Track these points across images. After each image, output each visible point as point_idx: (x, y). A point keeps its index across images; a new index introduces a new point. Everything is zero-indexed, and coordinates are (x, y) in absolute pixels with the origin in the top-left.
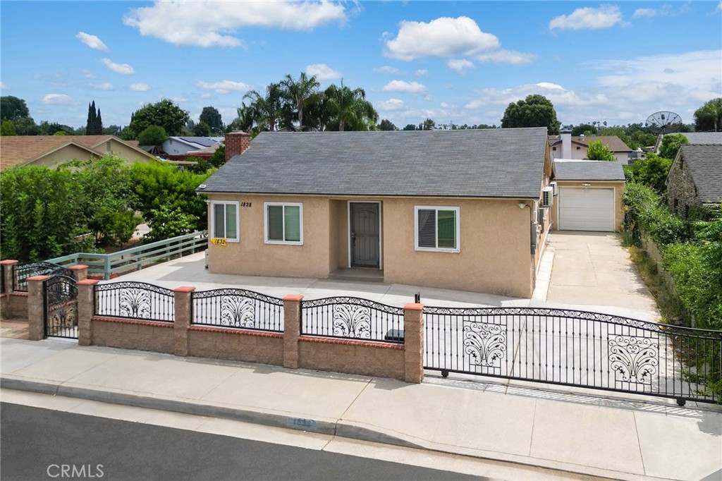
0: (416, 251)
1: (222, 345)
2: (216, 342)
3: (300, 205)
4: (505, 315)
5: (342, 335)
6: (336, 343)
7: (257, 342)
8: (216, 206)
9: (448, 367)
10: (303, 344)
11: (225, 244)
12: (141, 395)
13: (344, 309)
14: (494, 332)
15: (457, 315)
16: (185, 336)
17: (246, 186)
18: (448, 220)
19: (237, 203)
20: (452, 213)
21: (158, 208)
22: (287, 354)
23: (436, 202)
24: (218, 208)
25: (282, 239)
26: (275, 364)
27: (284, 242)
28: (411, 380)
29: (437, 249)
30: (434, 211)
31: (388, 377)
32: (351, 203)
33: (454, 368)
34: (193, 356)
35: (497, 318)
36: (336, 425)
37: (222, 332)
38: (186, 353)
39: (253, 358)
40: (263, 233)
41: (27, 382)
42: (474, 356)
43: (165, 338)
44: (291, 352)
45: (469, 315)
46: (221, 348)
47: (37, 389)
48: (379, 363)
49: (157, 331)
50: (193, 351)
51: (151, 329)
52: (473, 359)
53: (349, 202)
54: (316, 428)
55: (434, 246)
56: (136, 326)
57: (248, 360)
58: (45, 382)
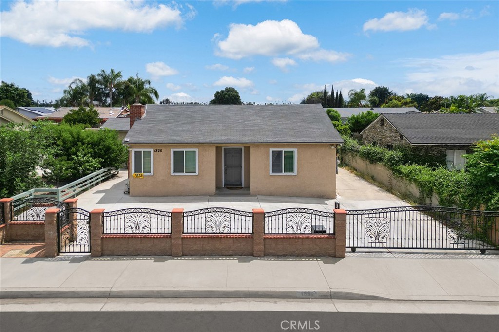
0: (271, 175)
1: (208, 246)
2: (203, 244)
3: (196, 150)
4: (390, 212)
5: (292, 232)
6: (290, 238)
7: (233, 242)
8: (136, 153)
9: (355, 246)
10: (267, 240)
11: (142, 177)
12: (181, 289)
13: (294, 215)
14: (383, 222)
15: (361, 214)
16: (180, 242)
17: (157, 139)
18: (290, 157)
19: (152, 150)
20: (292, 152)
21: (75, 154)
22: (256, 248)
23: (283, 147)
24: (138, 154)
25: (183, 172)
26: (247, 255)
27: (185, 174)
28: (340, 256)
29: (283, 173)
30: (282, 151)
31: (324, 256)
32: (224, 148)
33: (359, 246)
34: (186, 255)
35: (385, 214)
36: (331, 292)
37: (208, 237)
38: (181, 254)
39: (231, 252)
40: (170, 169)
41: (81, 291)
42: (371, 237)
43: (163, 245)
44: (259, 247)
45: (368, 214)
46: (207, 248)
47: (91, 295)
48: (318, 248)
49: (156, 241)
50: (185, 252)
51: (152, 240)
52: (370, 239)
53: (223, 147)
54: (318, 296)
55: (281, 172)
56: (139, 239)
57: (227, 254)
58: (96, 289)
